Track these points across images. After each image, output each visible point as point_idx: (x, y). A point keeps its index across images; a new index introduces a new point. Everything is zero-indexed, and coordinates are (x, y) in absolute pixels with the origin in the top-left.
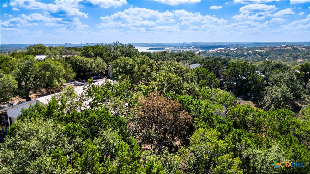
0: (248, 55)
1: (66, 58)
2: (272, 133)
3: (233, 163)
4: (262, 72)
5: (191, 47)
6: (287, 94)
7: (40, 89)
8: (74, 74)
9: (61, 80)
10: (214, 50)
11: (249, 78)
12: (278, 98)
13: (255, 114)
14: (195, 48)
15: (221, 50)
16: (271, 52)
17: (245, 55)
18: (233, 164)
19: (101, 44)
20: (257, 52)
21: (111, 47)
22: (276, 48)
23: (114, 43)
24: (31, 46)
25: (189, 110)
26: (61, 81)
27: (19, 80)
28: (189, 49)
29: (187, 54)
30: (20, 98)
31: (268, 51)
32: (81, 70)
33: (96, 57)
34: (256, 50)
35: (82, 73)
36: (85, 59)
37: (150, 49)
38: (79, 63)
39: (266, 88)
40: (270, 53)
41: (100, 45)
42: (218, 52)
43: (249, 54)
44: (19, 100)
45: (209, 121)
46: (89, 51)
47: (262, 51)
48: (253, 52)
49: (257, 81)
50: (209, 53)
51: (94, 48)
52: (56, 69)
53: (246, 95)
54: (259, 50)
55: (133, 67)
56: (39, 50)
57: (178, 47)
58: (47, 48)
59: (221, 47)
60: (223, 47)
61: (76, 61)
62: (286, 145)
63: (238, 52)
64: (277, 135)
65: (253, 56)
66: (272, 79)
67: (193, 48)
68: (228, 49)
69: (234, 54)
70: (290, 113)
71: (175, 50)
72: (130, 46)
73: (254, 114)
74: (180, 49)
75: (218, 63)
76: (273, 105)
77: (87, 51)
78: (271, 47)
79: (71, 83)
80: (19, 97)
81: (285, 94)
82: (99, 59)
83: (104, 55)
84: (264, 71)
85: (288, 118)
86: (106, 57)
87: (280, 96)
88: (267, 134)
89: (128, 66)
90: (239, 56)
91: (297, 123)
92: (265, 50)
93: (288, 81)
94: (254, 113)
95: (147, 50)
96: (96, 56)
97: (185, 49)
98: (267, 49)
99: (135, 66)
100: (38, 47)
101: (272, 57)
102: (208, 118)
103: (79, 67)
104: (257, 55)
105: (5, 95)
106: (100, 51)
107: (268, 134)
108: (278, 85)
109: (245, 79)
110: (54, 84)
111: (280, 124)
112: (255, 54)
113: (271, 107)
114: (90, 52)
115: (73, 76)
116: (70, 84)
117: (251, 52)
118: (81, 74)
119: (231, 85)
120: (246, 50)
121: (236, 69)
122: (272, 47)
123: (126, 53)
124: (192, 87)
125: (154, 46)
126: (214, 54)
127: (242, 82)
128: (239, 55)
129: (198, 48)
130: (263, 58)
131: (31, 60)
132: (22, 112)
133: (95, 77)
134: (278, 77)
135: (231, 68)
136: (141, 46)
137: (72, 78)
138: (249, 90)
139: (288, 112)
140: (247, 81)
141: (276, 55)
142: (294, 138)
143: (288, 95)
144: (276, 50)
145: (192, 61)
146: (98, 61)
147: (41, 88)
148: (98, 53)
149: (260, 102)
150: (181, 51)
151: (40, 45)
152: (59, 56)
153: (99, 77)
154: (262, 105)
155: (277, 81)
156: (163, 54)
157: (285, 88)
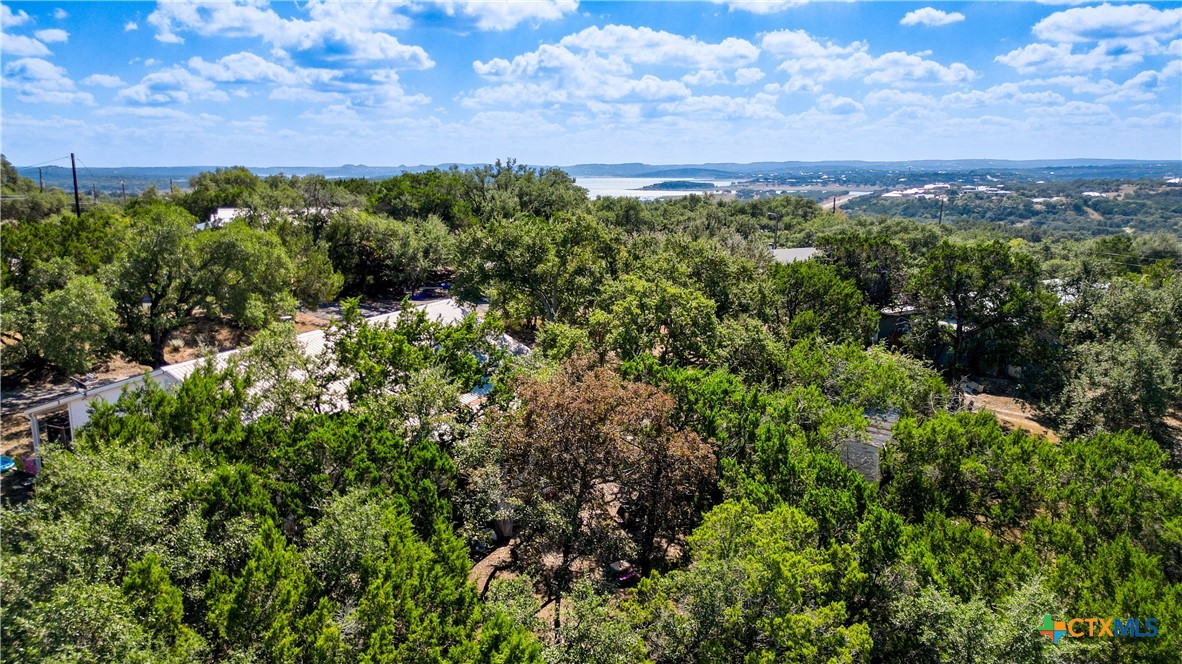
0: (1048, 212)
1: (317, 218)
2: (1049, 532)
3: (841, 642)
4: (1070, 284)
5: (819, 178)
6: (1159, 376)
7: (212, 331)
8: (337, 280)
9: (281, 300)
10: (909, 191)
11: (1006, 308)
12: (1118, 390)
13: (1003, 451)
14: (835, 182)
15: (938, 191)
16: (1149, 202)
17: (1037, 213)
18: (839, 649)
19: (450, 169)
20: (1086, 201)
21: (486, 180)
22: (1170, 185)
23: (498, 164)
24: (203, 176)
25: (710, 429)
26: (281, 304)
27: (125, 299)
28: (809, 187)
29: (785, 207)
30: (129, 362)
31: (1133, 198)
32: (368, 263)
33: (425, 218)
34: (1086, 194)
35: (372, 277)
36: (382, 223)
37: (656, 187)
38: (362, 239)
39: (1080, 348)
40: (1144, 205)
41: (446, 173)
42: (924, 198)
43: (1054, 207)
44: (133, 369)
45: (782, 473)
46: (401, 194)
47: (1111, 195)
48: (1069, 200)
49: (1039, 319)
50: (887, 203)
51: (420, 184)
52: (259, 259)
53: (1004, 374)
54: (1097, 194)
55: (537, 254)
56: (231, 191)
57: (766, 179)
58: (259, 184)
59: (939, 181)
60: (949, 177)
61: (349, 230)
62: (1107, 583)
63: (1010, 198)
64: (1071, 541)
65: (1071, 214)
66: (1105, 311)
67: (825, 183)
68: (968, 187)
69: (989, 209)
70: (1151, 454)
71: (752, 191)
72: (558, 177)
73: (999, 451)
74: (774, 185)
75: (890, 245)
76: (1100, 417)
77: (394, 194)
78: (1147, 182)
79: (328, 313)
80: (122, 357)
81: (1150, 374)
82: (435, 225)
83: (455, 209)
84: (1079, 279)
85: (1136, 473)
86: (462, 216)
87: (1129, 384)
88: (1032, 537)
89: (517, 253)
90: (1012, 218)
91: (1174, 495)
92: (1123, 195)
93: (1168, 322)
94: (999, 448)
95: (645, 188)
96: (423, 212)
97: (792, 184)
98: (1129, 189)
99: (544, 250)
100: (229, 179)
101: (1149, 219)
102: (777, 462)
103: (360, 253)
104: (1090, 210)
105: (69, 350)
106: (443, 195)
107: (1035, 533)
108: (1125, 337)
109: (995, 310)
110: (249, 315)
111: (1104, 498)
112: (1078, 209)
113: (1091, 427)
114: (407, 197)
115: (332, 285)
116: (323, 313)
117: (1064, 199)
118: (369, 278)
119: (935, 332)
120: (1043, 191)
121: (957, 268)
122: (1152, 181)
123: (540, 202)
124: (754, 339)
125: (673, 176)
126: (907, 208)
127: (982, 322)
128: (1010, 214)
129: (845, 182)
130: (1111, 227)
131: (171, 225)
132: (90, 412)
133: (421, 289)
134: (1128, 305)
135: (936, 266)
136: (622, 176)
137: (329, 294)
138: (1006, 354)
139: (1141, 447)
140: (1001, 317)
141: (1169, 214)
142: (1139, 556)
143: (1164, 377)
144: (1167, 193)
145: (803, 234)
146: (430, 233)
147: (217, 328)
148: (433, 201)
149: (1048, 403)
150: (779, 192)
151: (236, 173)
152: (291, 211)
153: (435, 293)
154: (1058, 414)
155: (1123, 321)
156: (685, 207)
157: (1153, 349)
